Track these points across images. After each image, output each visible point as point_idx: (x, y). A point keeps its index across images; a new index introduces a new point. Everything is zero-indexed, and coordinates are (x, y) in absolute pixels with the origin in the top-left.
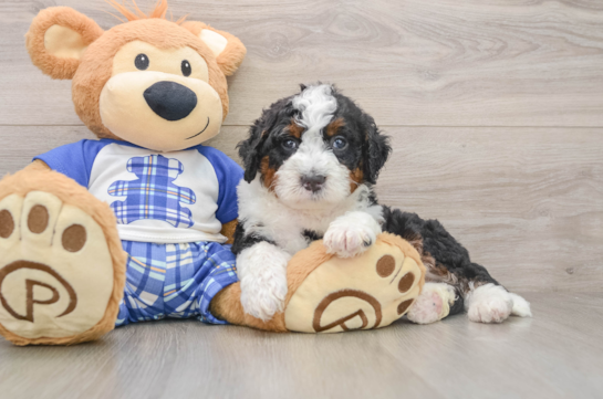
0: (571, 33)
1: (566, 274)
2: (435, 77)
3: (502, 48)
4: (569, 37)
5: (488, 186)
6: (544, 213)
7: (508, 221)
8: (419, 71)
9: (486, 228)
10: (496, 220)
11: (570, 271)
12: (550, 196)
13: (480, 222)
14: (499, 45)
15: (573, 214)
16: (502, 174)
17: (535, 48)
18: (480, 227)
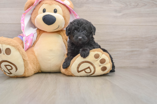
0: (155, 1)
1: (152, 63)
2: (120, 12)
3: (137, 5)
4: (155, 2)
5: (133, 40)
6: (147, 48)
7: (138, 49)
8: (116, 11)
9: (132, 51)
10: (135, 49)
11: (153, 62)
12: (149, 43)
13: (131, 50)
14: (137, 4)
15: (154, 48)
16: (136, 38)
17: (146, 5)
18: (130, 51)
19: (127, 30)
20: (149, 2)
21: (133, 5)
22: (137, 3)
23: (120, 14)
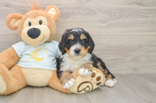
19: (111, 40)
20: (133, 13)
21: (118, 16)
22: (121, 14)
23: (105, 25)
